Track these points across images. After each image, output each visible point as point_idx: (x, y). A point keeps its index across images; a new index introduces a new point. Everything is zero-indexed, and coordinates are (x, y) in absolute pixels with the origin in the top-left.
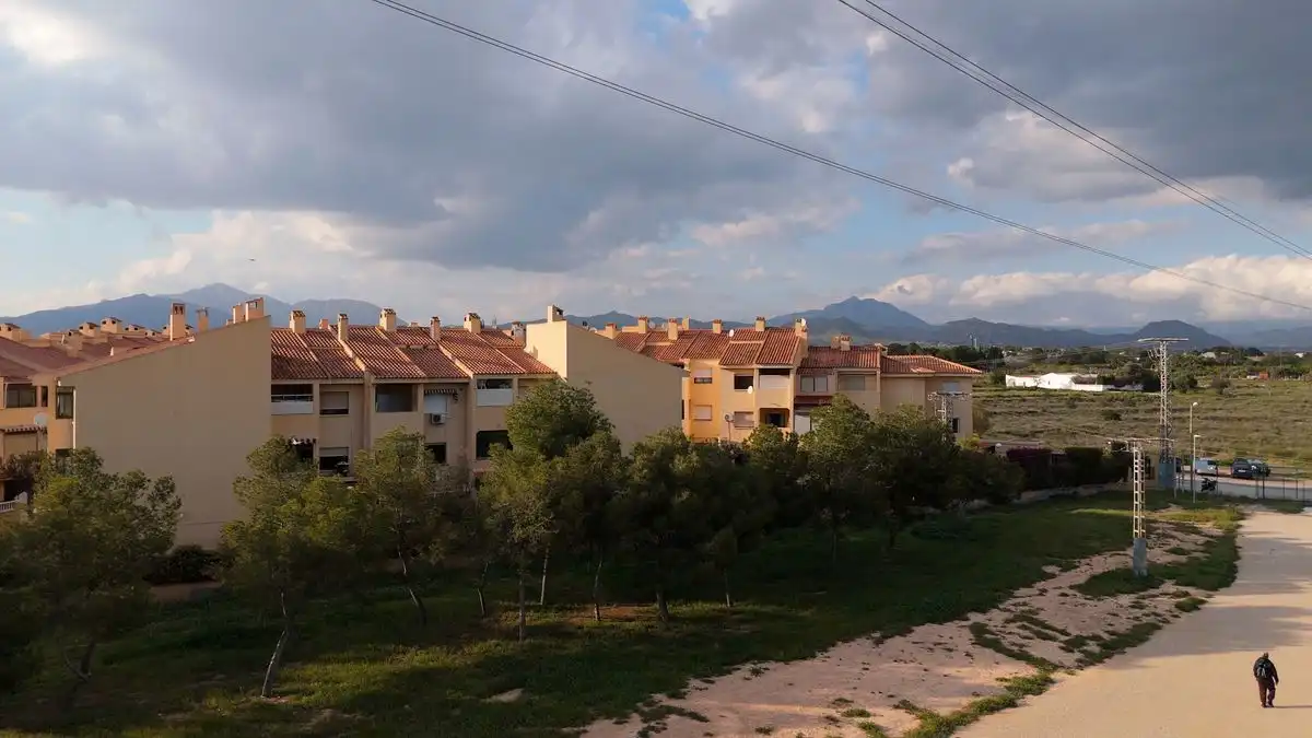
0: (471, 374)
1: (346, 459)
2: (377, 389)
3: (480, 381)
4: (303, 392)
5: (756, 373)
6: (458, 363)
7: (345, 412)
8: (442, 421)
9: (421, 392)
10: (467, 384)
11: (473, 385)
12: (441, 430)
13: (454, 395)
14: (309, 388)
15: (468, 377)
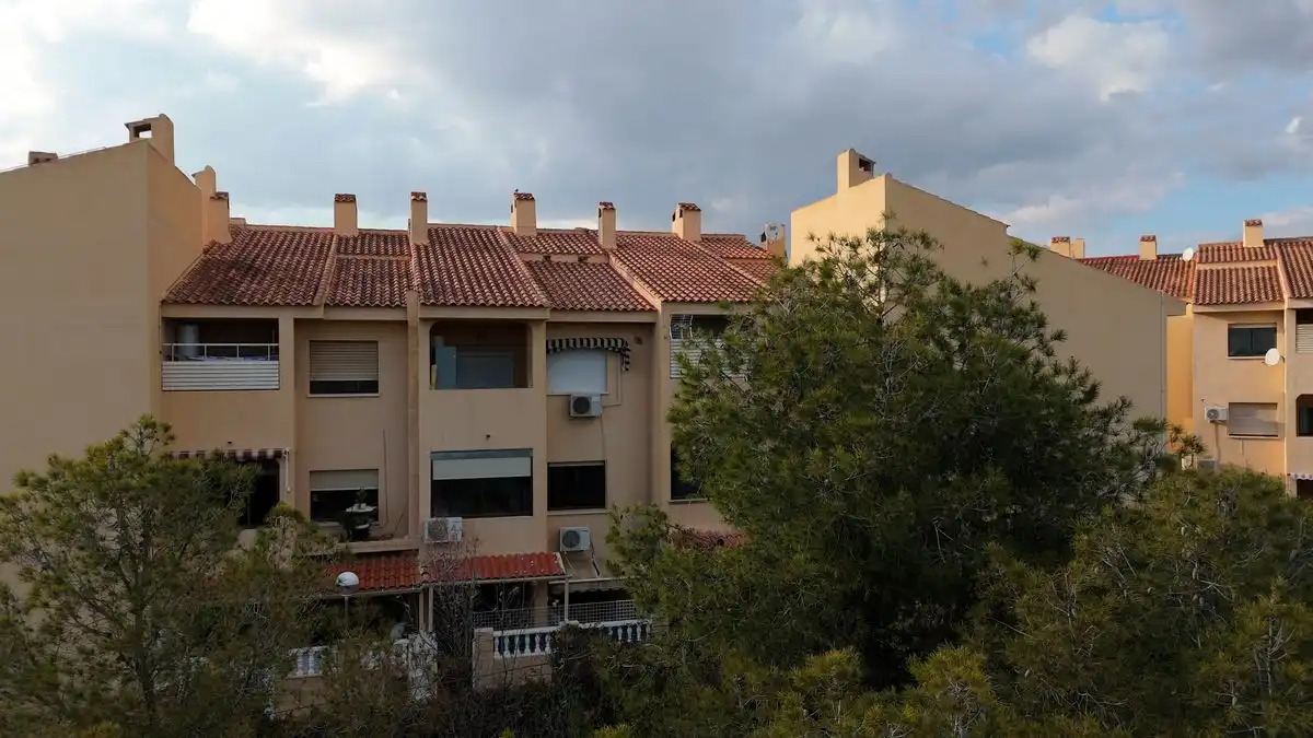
0: (657, 302)
1: (371, 497)
2: (433, 333)
3: (676, 319)
4: (256, 337)
5: (1289, 320)
6: (638, 285)
7: (371, 387)
8: (594, 411)
9: (538, 342)
10: (650, 327)
11: (664, 328)
12: (590, 432)
13: (622, 352)
14: (269, 329)
15: (653, 310)
